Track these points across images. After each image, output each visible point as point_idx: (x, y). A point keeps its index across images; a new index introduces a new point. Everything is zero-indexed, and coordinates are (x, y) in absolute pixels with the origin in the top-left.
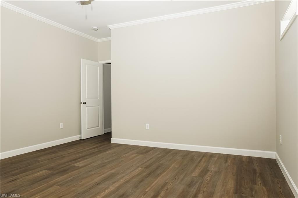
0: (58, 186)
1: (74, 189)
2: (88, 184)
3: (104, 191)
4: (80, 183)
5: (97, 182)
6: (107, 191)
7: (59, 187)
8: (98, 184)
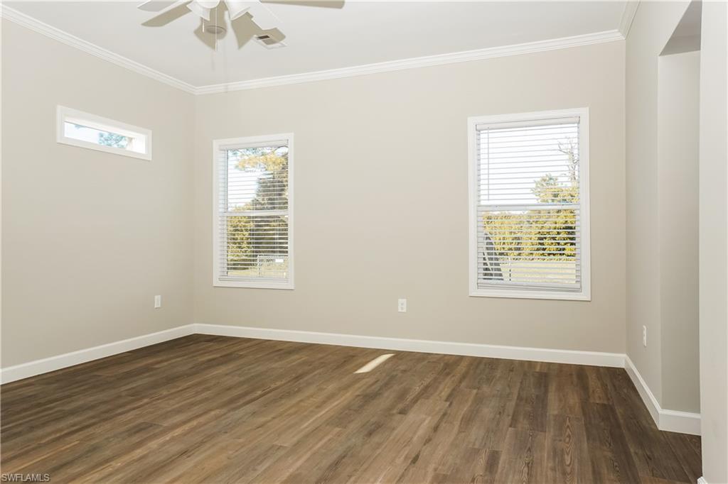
0: (281, 446)
1: (241, 440)
2: (208, 452)
3: (173, 439)
4: (231, 452)
5: (189, 457)
6: (168, 438)
7: (278, 443)
8: (184, 453)
